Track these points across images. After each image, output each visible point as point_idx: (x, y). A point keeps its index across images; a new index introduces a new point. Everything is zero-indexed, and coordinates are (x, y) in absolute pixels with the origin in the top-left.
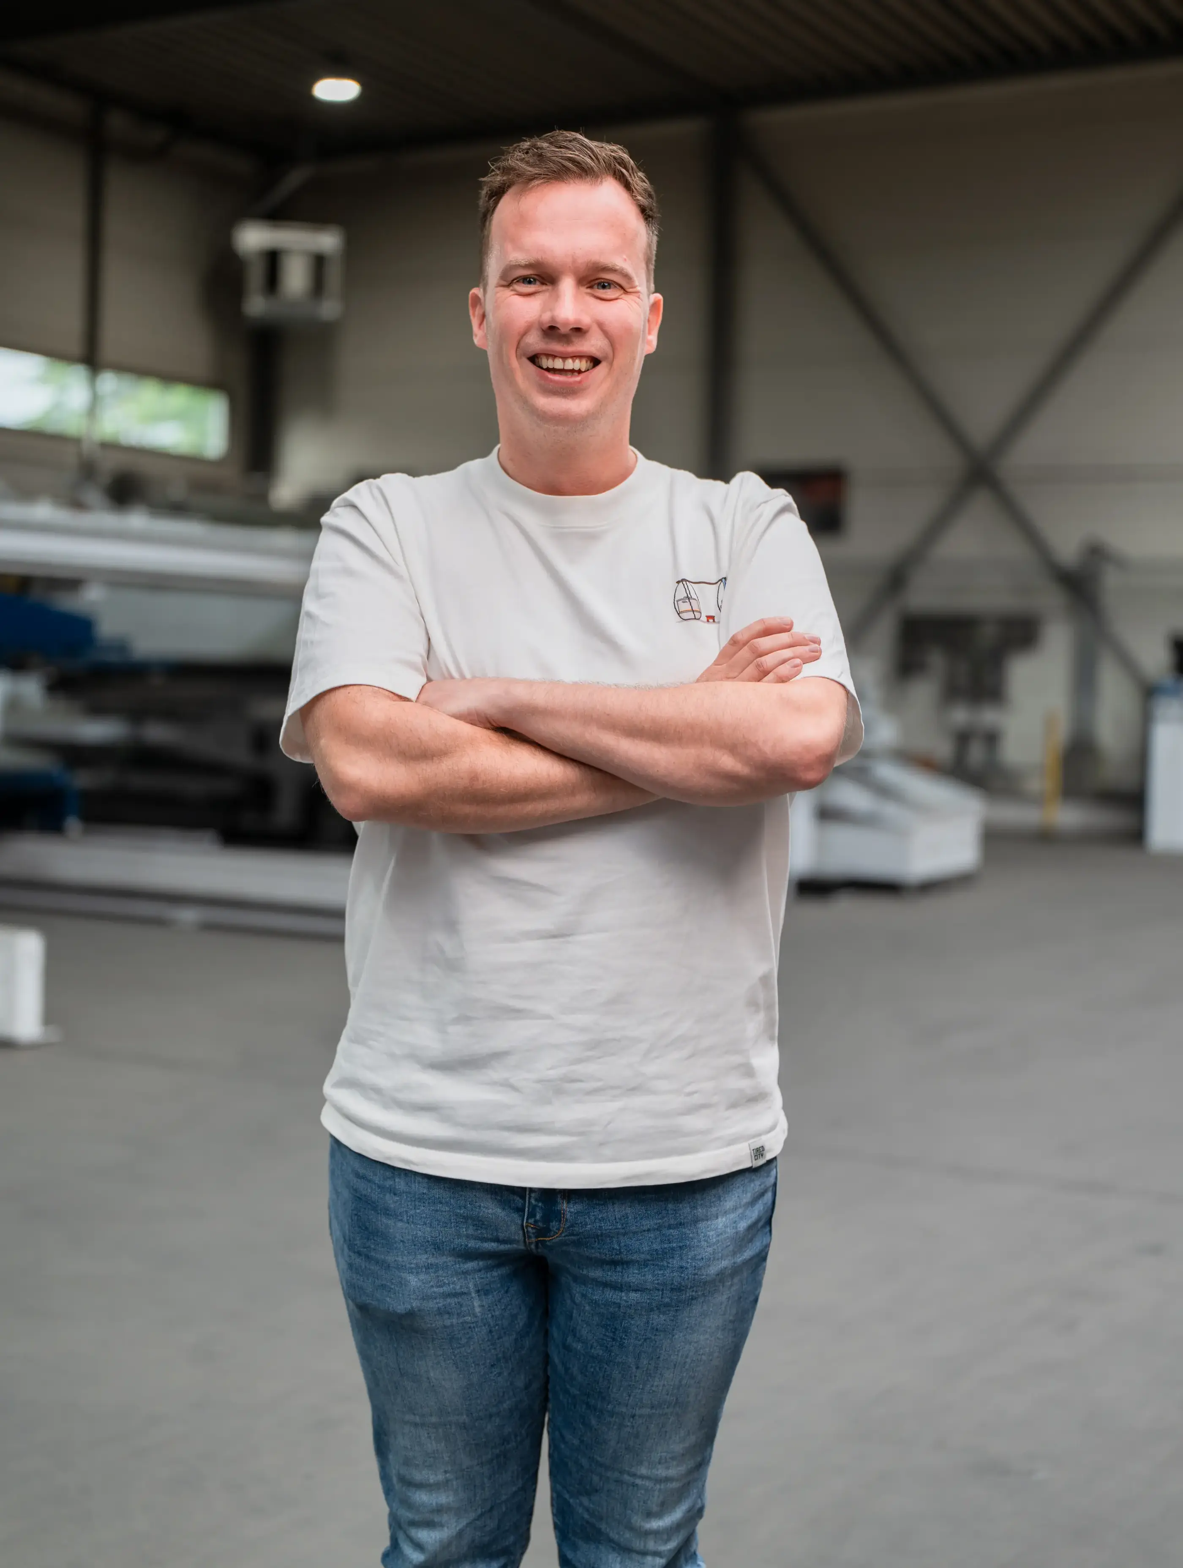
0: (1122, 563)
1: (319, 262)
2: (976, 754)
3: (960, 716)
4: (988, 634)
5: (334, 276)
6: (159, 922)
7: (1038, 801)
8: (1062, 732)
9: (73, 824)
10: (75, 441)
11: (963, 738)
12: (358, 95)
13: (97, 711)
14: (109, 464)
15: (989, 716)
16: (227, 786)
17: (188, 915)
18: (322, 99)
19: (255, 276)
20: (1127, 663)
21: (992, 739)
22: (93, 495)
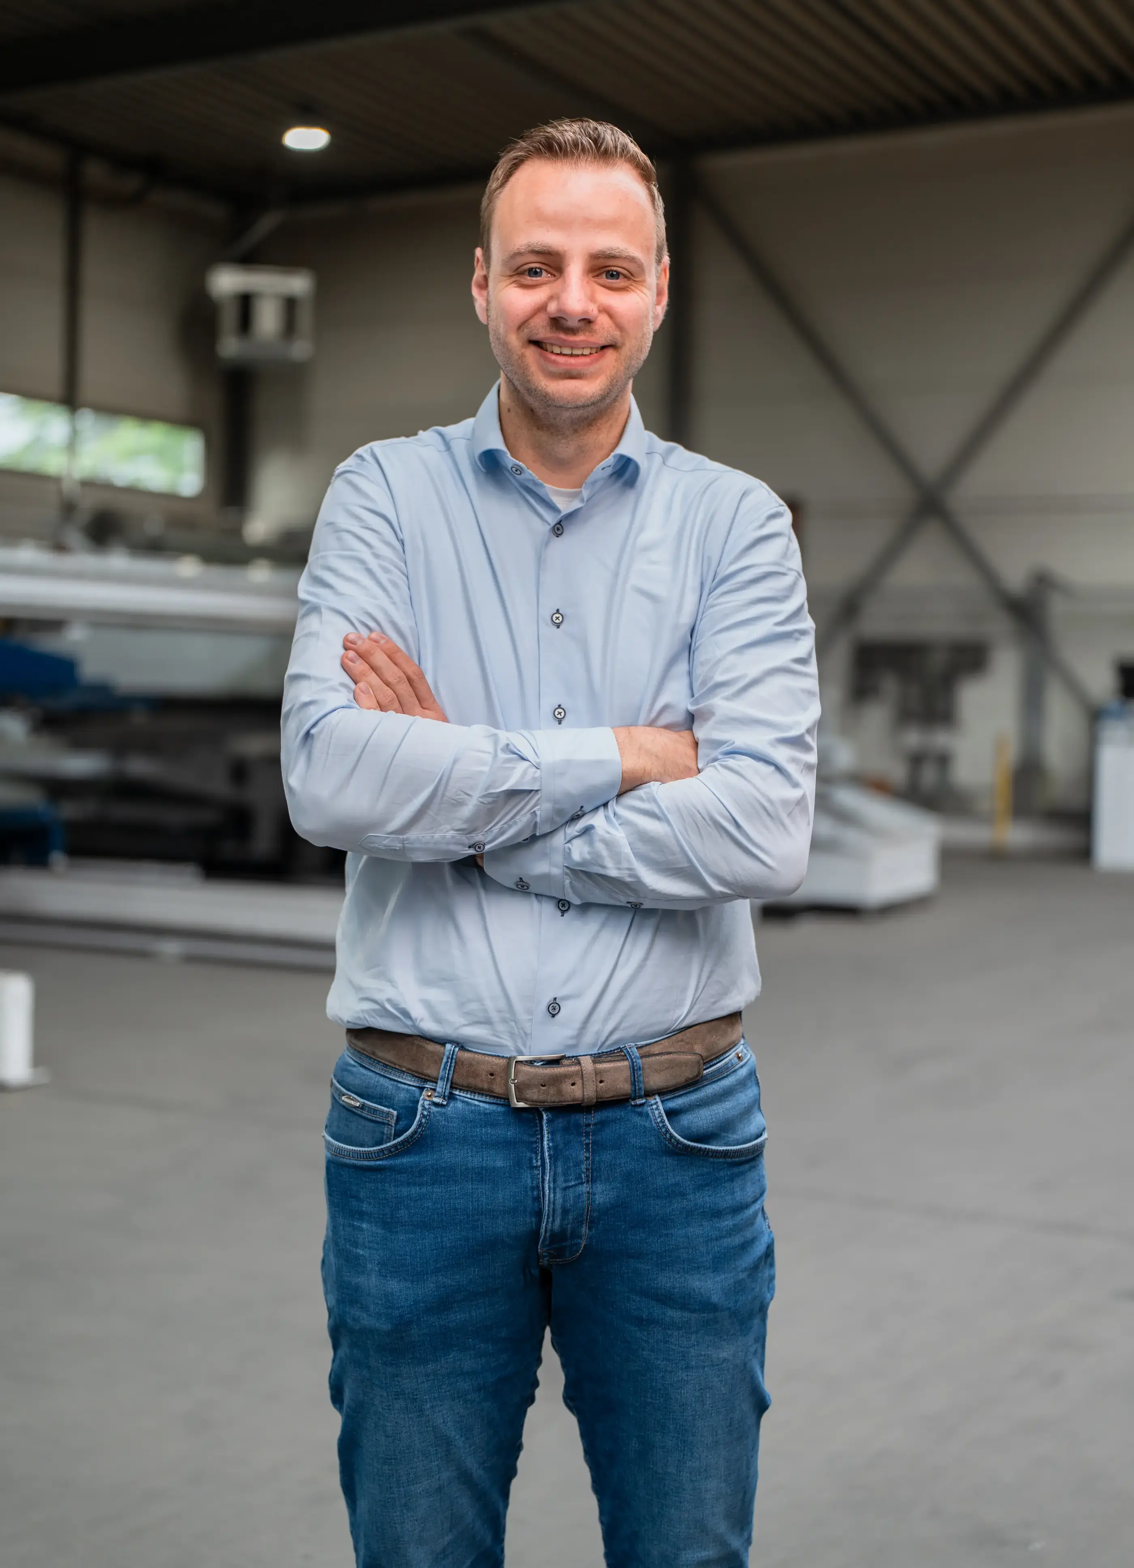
0: (1068, 591)
1: (290, 304)
2: (929, 775)
3: (913, 738)
4: (938, 661)
5: (305, 318)
6: (143, 955)
7: (987, 819)
8: (1011, 753)
9: (58, 859)
10: (55, 480)
11: (917, 760)
12: (327, 144)
13: (79, 745)
14: (89, 503)
15: (940, 739)
16: (207, 817)
17: (171, 948)
18: (293, 148)
19: (229, 318)
20: (1073, 687)
21: (944, 760)
22: (74, 537)
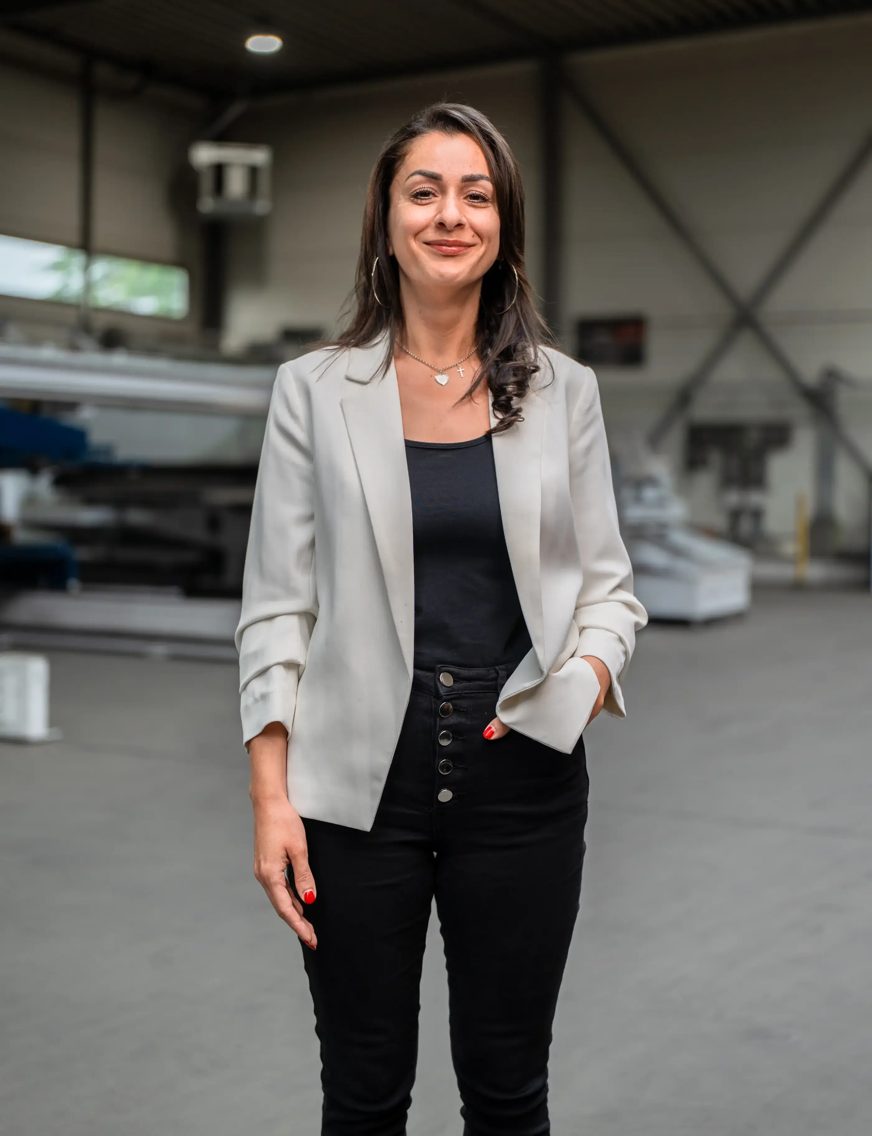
0: (850, 382)
1: (253, 171)
2: (746, 526)
3: (733, 498)
4: (753, 438)
5: (265, 182)
6: (138, 655)
7: (792, 561)
8: (809, 509)
9: (74, 584)
10: (75, 307)
11: (735, 515)
12: (281, 48)
13: (91, 501)
14: (100, 322)
15: (754, 498)
16: (189, 557)
17: (159, 650)
18: (252, 51)
19: (207, 183)
20: (855, 455)
21: (757, 515)
22: (88, 343)
